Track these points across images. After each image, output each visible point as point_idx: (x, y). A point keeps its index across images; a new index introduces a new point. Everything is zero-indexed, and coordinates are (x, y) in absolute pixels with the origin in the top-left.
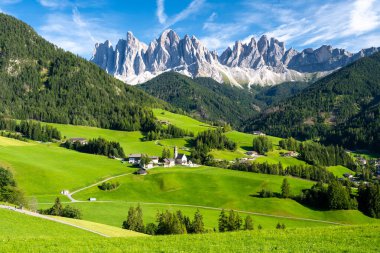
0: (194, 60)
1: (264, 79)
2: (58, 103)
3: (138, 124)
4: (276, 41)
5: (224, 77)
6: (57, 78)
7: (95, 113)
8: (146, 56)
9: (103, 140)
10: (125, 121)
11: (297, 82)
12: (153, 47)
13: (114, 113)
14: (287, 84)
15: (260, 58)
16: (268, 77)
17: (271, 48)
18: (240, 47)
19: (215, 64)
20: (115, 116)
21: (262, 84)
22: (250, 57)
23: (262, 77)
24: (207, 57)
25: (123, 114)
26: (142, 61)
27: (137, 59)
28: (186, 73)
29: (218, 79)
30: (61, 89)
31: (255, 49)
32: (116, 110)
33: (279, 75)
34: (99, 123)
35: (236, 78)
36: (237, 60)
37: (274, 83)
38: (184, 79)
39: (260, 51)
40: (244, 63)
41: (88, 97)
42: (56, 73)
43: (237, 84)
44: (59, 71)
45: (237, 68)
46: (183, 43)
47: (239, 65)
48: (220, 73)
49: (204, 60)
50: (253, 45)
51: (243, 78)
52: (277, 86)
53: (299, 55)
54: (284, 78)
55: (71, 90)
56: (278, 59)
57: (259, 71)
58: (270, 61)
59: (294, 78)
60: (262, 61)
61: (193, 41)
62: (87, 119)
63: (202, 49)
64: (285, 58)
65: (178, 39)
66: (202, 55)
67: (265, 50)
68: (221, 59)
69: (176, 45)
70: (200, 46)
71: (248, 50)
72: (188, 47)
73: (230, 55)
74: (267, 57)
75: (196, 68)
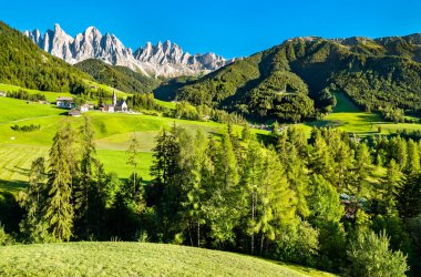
0: (114, 53)
1: (167, 73)
5: (138, 69)
7: (19, 74)
8: (72, 46)
11: (190, 76)
13: (40, 75)
14: (183, 77)
15: (164, 58)
18: (149, 47)
19: (130, 57)
20: (41, 78)
21: (166, 75)
22: (157, 56)
23: (165, 71)
24: (124, 52)
26: (68, 50)
27: (64, 47)
28: (107, 62)
29: (132, 68)
31: (161, 49)
33: (177, 70)
34: (23, 83)
35: (146, 70)
36: (147, 57)
37: (174, 76)
38: (106, 66)
39: (164, 51)
40: (152, 59)
41: (11, 58)
43: (147, 75)
45: (147, 63)
46: (104, 40)
47: (149, 61)
48: (134, 65)
49: (121, 54)
51: (152, 71)
52: (176, 78)
53: (191, 58)
54: (181, 73)
56: (178, 58)
57: (164, 66)
58: (171, 60)
59: (188, 73)
60: (166, 59)
61: (113, 38)
62: (9, 78)
63: (119, 46)
64: (182, 58)
65: (100, 36)
66: (120, 50)
67: (168, 52)
68: (135, 55)
69: (98, 40)
70: (119, 43)
71: (155, 50)
72: (108, 43)
73: (141, 53)
74: (169, 57)
75: (115, 59)
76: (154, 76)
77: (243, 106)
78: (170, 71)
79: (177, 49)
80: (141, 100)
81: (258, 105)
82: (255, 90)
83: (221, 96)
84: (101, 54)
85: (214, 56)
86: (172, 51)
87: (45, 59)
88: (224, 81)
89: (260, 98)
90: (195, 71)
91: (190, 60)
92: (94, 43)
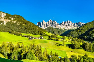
5: (61, 28)
6: (26, 26)
7: (32, 32)
8: (46, 24)
9: (29, 36)
12: (48, 23)
19: (59, 25)
20: (35, 32)
21: (68, 29)
22: (65, 24)
23: (67, 28)
24: (57, 24)
27: (45, 25)
28: (53, 27)
29: (59, 28)
34: (32, 34)
36: (63, 25)
37: (70, 29)
39: (67, 23)
40: (64, 25)
41: (31, 29)
43: (63, 29)
44: (26, 24)
45: (63, 26)
49: (57, 25)
54: (72, 28)
55: (28, 28)
61: (55, 21)
63: (56, 23)
64: (72, 24)
65: (52, 21)
66: (56, 24)
67: (68, 23)
68: (60, 25)
69: (52, 22)
70: (56, 22)
71: (65, 23)
72: (54, 23)
73: (62, 24)
74: (68, 24)
75: (55, 26)
76: (64, 29)
77: (86, 36)
78: (69, 28)
79: (70, 22)
80: (53, 36)
81: (91, 36)
82: (91, 31)
83: (80, 34)
84: (52, 25)
85: (81, 23)
86: (69, 23)
87: (37, 28)
88: (82, 30)
89: (92, 34)
90: (76, 27)
91: (74, 24)
92: (51, 23)
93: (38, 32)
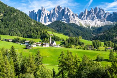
0: (68, 17)
1: (96, 24)
2: (5, 27)
3: (39, 35)
4: (101, 9)
5: (80, 24)
6: (6, 17)
7: (21, 31)
8: (49, 16)
10: (33, 34)
11: (110, 25)
12: (52, 12)
13: (29, 31)
14: (106, 26)
15: (95, 16)
16: (98, 23)
17: (99, 12)
18: (86, 12)
20: (29, 32)
21: (96, 26)
25: (33, 31)
26: (47, 18)
28: (65, 22)
29: (78, 24)
30: (8, 22)
31: (93, 12)
32: (30, 30)
33: (102, 23)
34: (22, 35)
35: (85, 24)
36: (85, 17)
37: (101, 26)
38: (64, 24)
39: (95, 13)
40: (88, 18)
41: (19, 25)
42: (6, 15)
44: (7, 15)
45: (85, 20)
46: (64, 10)
47: (86, 19)
48: (79, 22)
49: (72, 17)
50: (92, 11)
51: (88, 24)
52: (102, 27)
53: (111, 15)
54: (105, 24)
55: (12, 22)
56: (102, 16)
57: (94, 21)
58: (99, 17)
59: (109, 24)
61: (68, 9)
62: (17, 33)
63: (71, 13)
66: (71, 15)
67: (97, 13)
68: (79, 16)
69: (61, 11)
70: (71, 11)
71: (89, 13)
75: (69, 20)
76: (89, 27)
80: (72, 40)
93: (35, 31)
